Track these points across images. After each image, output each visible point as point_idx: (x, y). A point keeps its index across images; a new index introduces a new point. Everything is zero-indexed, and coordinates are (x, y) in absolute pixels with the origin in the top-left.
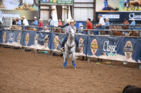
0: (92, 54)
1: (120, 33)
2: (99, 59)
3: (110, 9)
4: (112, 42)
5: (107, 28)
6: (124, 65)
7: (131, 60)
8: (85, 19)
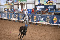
0: (34, 22)
3: (41, 4)
4: (42, 17)
5: (40, 11)
6: (46, 26)
7: (49, 24)
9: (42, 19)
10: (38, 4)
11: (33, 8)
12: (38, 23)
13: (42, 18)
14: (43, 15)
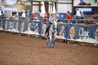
0: (70, 38)
1: (92, 22)
2: (76, 42)
3: (84, 4)
4: (86, 29)
5: (82, 18)
8: (65, 12)
9: (87, 33)
10: (80, 4)
11: (69, 12)
12: (77, 40)
13: (87, 31)
14: (89, 26)
